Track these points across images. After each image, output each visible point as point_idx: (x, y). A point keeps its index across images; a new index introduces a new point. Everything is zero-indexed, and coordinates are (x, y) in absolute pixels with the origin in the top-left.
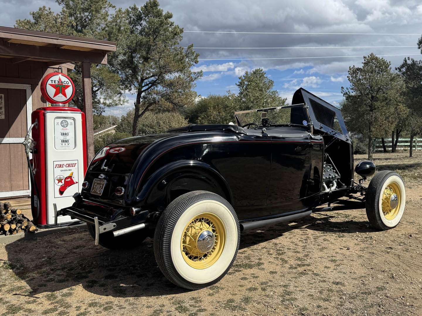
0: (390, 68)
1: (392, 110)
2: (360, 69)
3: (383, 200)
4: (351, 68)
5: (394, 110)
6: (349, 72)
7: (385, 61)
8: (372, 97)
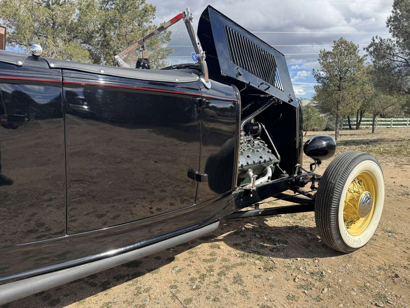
0: (358, 51)
1: (359, 90)
2: (329, 52)
3: (345, 202)
4: (322, 51)
5: (360, 90)
6: (320, 56)
7: (354, 44)
8: (341, 78)
